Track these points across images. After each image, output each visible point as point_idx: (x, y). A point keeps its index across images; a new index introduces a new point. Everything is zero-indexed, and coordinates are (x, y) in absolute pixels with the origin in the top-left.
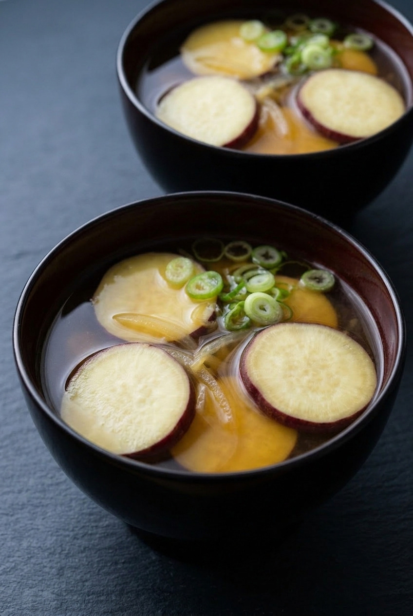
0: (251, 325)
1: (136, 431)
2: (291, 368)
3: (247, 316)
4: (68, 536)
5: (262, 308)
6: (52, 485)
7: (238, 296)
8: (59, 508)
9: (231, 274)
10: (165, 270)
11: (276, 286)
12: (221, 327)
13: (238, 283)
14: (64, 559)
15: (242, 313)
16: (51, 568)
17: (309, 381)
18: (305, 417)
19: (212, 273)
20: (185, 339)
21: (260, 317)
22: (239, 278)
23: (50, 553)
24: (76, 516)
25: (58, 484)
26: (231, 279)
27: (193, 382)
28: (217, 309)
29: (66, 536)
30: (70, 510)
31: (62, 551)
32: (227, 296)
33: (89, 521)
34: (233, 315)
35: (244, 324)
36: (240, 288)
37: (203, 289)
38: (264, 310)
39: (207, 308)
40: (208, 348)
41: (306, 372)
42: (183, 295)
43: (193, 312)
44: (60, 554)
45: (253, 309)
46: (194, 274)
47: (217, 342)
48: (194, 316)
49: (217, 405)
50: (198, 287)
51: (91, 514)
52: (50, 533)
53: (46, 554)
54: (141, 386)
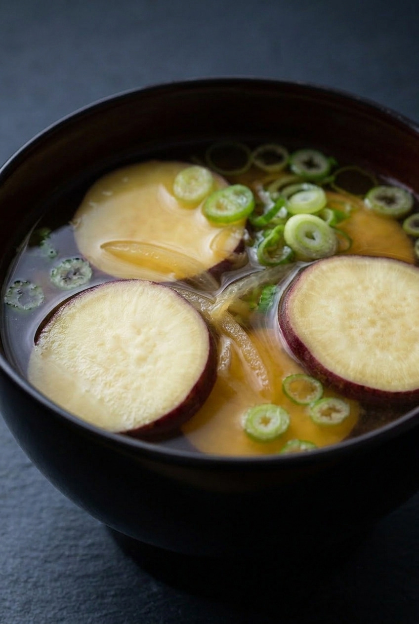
0: (294, 259)
1: (134, 400)
2: (350, 316)
3: (289, 246)
4: (37, 558)
5: (310, 236)
6: (15, 488)
7: (274, 219)
8: (25, 521)
9: (266, 189)
10: (173, 182)
11: (328, 206)
12: (253, 262)
13: (275, 201)
14: (30, 589)
15: (281, 242)
16: (14, 601)
17: (376, 335)
18: (372, 383)
19: (238, 187)
20: (203, 276)
21: (307, 248)
22: (275, 195)
23: (12, 581)
24: (48, 532)
25: (24, 487)
26: (266, 196)
27: (214, 335)
28: (246, 237)
29: (33, 558)
30: (40, 523)
31: (30, 577)
32: (260, 220)
33: (66, 538)
34: (269, 244)
35: (284, 257)
36: (277, 209)
37: (226, 209)
38: (313, 238)
39: (232, 234)
40: (235, 288)
41: (373, 323)
42: (199, 218)
43: (213, 242)
44: (26, 582)
45: (297, 238)
46: (214, 190)
47: (246, 280)
48: (214, 247)
49: (247, 367)
50: (219, 207)
51: (68, 529)
52: (12, 554)
53: (6, 583)
54: (140, 339)
